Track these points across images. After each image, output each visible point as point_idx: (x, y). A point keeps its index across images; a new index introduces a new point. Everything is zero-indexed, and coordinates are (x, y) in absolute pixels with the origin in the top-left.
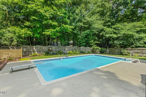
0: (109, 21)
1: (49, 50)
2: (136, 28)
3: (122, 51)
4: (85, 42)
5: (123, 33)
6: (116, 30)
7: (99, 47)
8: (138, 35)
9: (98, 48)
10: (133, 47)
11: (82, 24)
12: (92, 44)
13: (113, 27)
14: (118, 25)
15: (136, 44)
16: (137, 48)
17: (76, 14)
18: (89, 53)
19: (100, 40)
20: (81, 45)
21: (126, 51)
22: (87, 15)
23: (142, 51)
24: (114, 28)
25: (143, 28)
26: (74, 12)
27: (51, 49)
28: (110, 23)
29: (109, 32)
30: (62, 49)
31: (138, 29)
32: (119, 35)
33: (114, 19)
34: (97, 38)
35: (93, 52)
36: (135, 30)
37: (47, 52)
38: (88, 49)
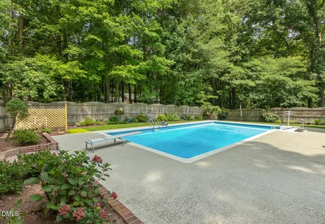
0: (237, 53)
1: (116, 113)
2: (290, 69)
3: (264, 115)
4: (192, 96)
5: (266, 77)
6: (252, 71)
7: (217, 107)
8: (294, 83)
9: (217, 109)
10: (284, 106)
11: (189, 57)
12: (202, 101)
13: (245, 64)
14: (256, 61)
15: (290, 100)
16: (291, 109)
17: (178, 33)
18: (197, 119)
19: (218, 92)
20: (184, 101)
21: (271, 114)
22: (199, 38)
23: (301, 114)
24: (248, 68)
25: (301, 70)
26: (174, 29)
27: (121, 109)
28: (239, 57)
29: (237, 76)
30: (144, 110)
31: (295, 70)
32: (258, 82)
33: (247, 49)
34: (210, 89)
35: (206, 116)
36: (289, 72)
37: (113, 116)
38: (196, 110)
